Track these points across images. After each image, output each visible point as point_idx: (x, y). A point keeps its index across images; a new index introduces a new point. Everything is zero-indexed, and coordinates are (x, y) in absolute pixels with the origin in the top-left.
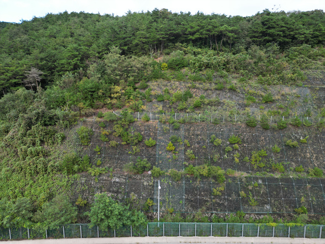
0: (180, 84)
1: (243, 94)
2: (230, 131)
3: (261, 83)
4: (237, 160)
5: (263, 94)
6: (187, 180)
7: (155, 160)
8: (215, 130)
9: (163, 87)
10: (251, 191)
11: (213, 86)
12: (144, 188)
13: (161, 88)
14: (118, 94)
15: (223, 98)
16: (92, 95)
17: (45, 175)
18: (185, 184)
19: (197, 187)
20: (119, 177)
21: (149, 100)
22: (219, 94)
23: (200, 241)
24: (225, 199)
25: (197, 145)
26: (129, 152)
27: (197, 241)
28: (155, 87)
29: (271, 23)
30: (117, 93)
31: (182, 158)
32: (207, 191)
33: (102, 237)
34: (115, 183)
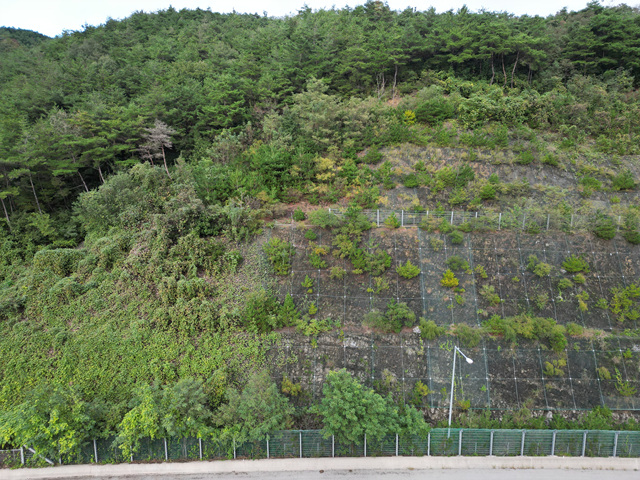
0: (445, 153)
1: (570, 172)
2: (563, 246)
3: (605, 151)
4: (584, 306)
5: (612, 172)
6: (491, 344)
7: (420, 305)
8: (534, 244)
9: (412, 159)
10: (618, 366)
11: (512, 157)
12: (408, 360)
13: (408, 162)
14: (329, 175)
15: (533, 180)
16: (278, 176)
17: (215, 335)
18: (487, 352)
19: (511, 359)
20: (356, 339)
21: (390, 186)
22: (525, 173)
23: (531, 466)
24: (568, 382)
25: (499, 276)
26: (369, 290)
27: (525, 464)
28: (397, 160)
29: (616, 30)
30: (326, 171)
31: (473, 302)
32: (531, 367)
33: (340, 456)
34: (350, 351)
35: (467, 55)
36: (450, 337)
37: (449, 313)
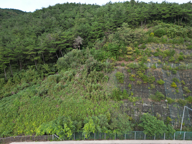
0: (165, 46)
6: (189, 105)
7: (165, 93)
11: (186, 47)
14: (131, 52)
16: (116, 53)
20: (147, 103)
21: (150, 56)
22: (190, 52)
25: (189, 84)
26: (149, 88)
31: (181, 92)
33: (147, 139)
34: (145, 107)
35: (168, 16)
36: (176, 103)
37: (174, 95)
